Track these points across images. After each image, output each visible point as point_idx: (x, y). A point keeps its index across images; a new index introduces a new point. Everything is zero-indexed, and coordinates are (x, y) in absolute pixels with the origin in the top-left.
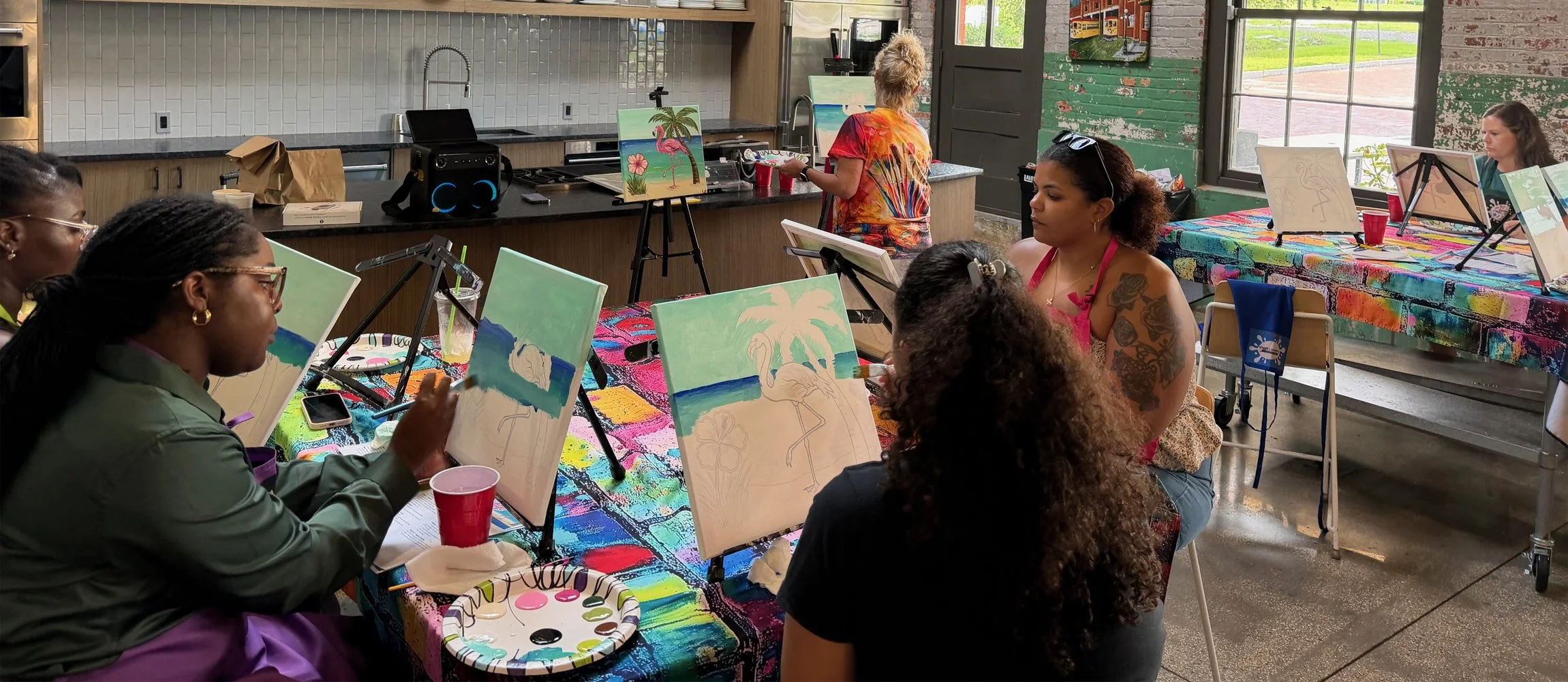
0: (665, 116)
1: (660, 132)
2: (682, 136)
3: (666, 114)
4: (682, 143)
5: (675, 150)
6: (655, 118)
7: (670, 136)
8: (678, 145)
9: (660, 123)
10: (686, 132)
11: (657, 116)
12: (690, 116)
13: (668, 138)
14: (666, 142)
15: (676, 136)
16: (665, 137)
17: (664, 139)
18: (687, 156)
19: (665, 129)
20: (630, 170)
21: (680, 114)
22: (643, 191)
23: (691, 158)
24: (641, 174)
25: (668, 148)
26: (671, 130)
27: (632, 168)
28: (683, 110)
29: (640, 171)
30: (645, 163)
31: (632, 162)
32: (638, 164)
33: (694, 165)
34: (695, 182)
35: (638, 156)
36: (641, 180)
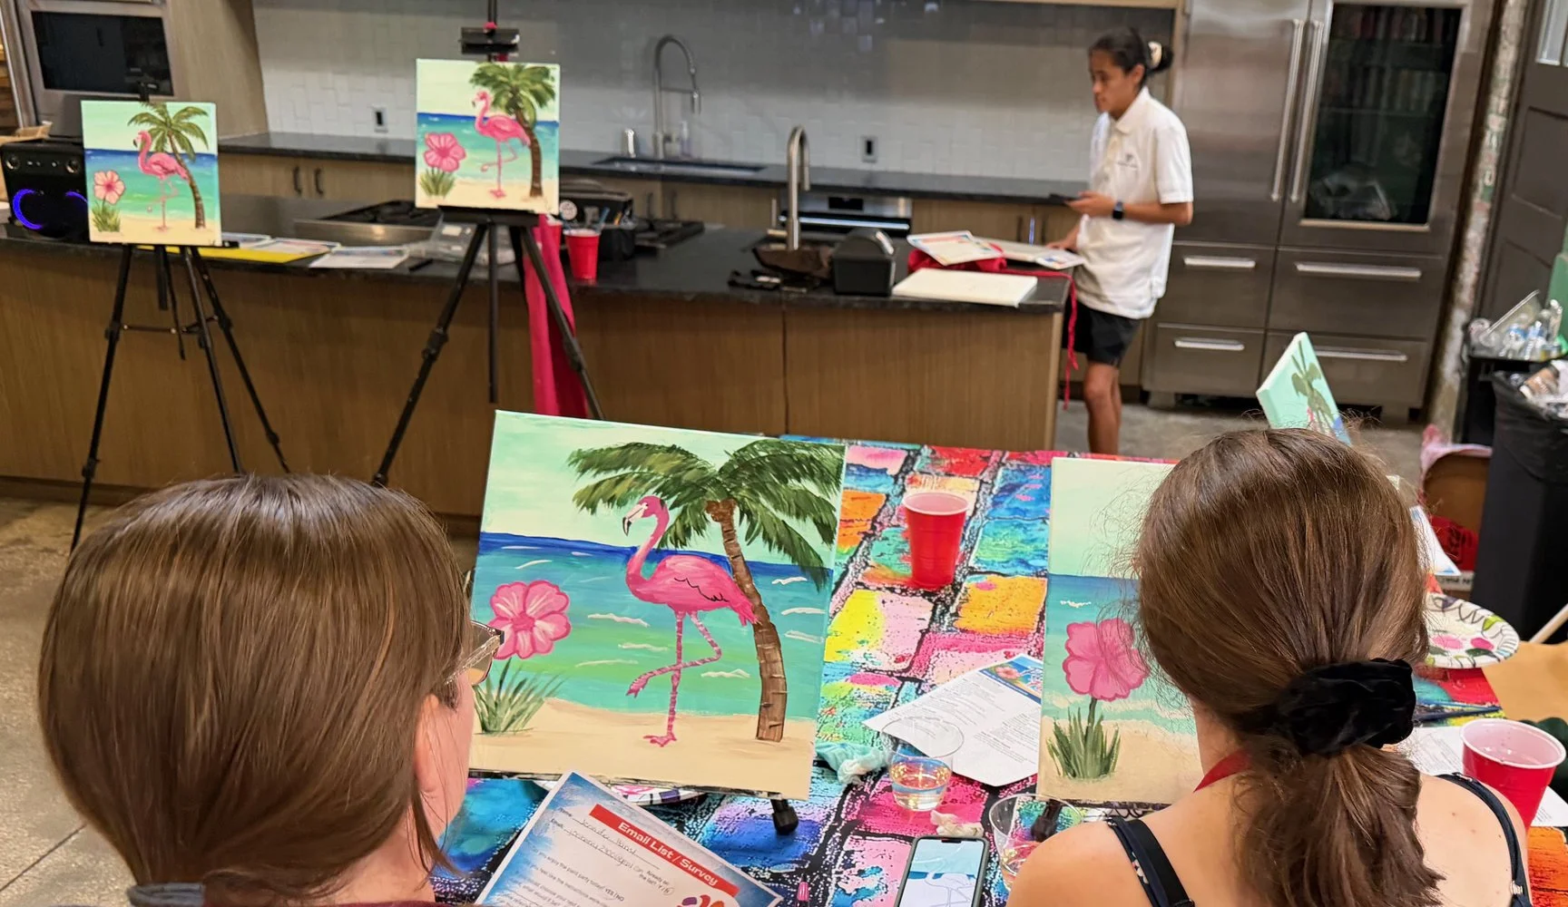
0: (154, 117)
1: (145, 140)
2: (180, 150)
3: (156, 115)
4: (180, 162)
5: (168, 172)
6: (139, 119)
7: (160, 149)
8: (173, 164)
9: (146, 127)
10: (186, 144)
11: (142, 115)
12: (195, 120)
13: (157, 151)
14: (155, 158)
15: (169, 149)
16: (152, 149)
17: (150, 154)
18: (187, 184)
19: (153, 136)
20: (98, 194)
21: (180, 115)
22: (116, 228)
23: (193, 188)
24: (113, 202)
25: (156, 168)
26: (163, 141)
27: (101, 192)
28: (185, 110)
29: (112, 197)
30: (119, 187)
31: (99, 182)
32: (109, 187)
33: (197, 200)
34: (198, 225)
35: (109, 174)
36: (113, 211)
